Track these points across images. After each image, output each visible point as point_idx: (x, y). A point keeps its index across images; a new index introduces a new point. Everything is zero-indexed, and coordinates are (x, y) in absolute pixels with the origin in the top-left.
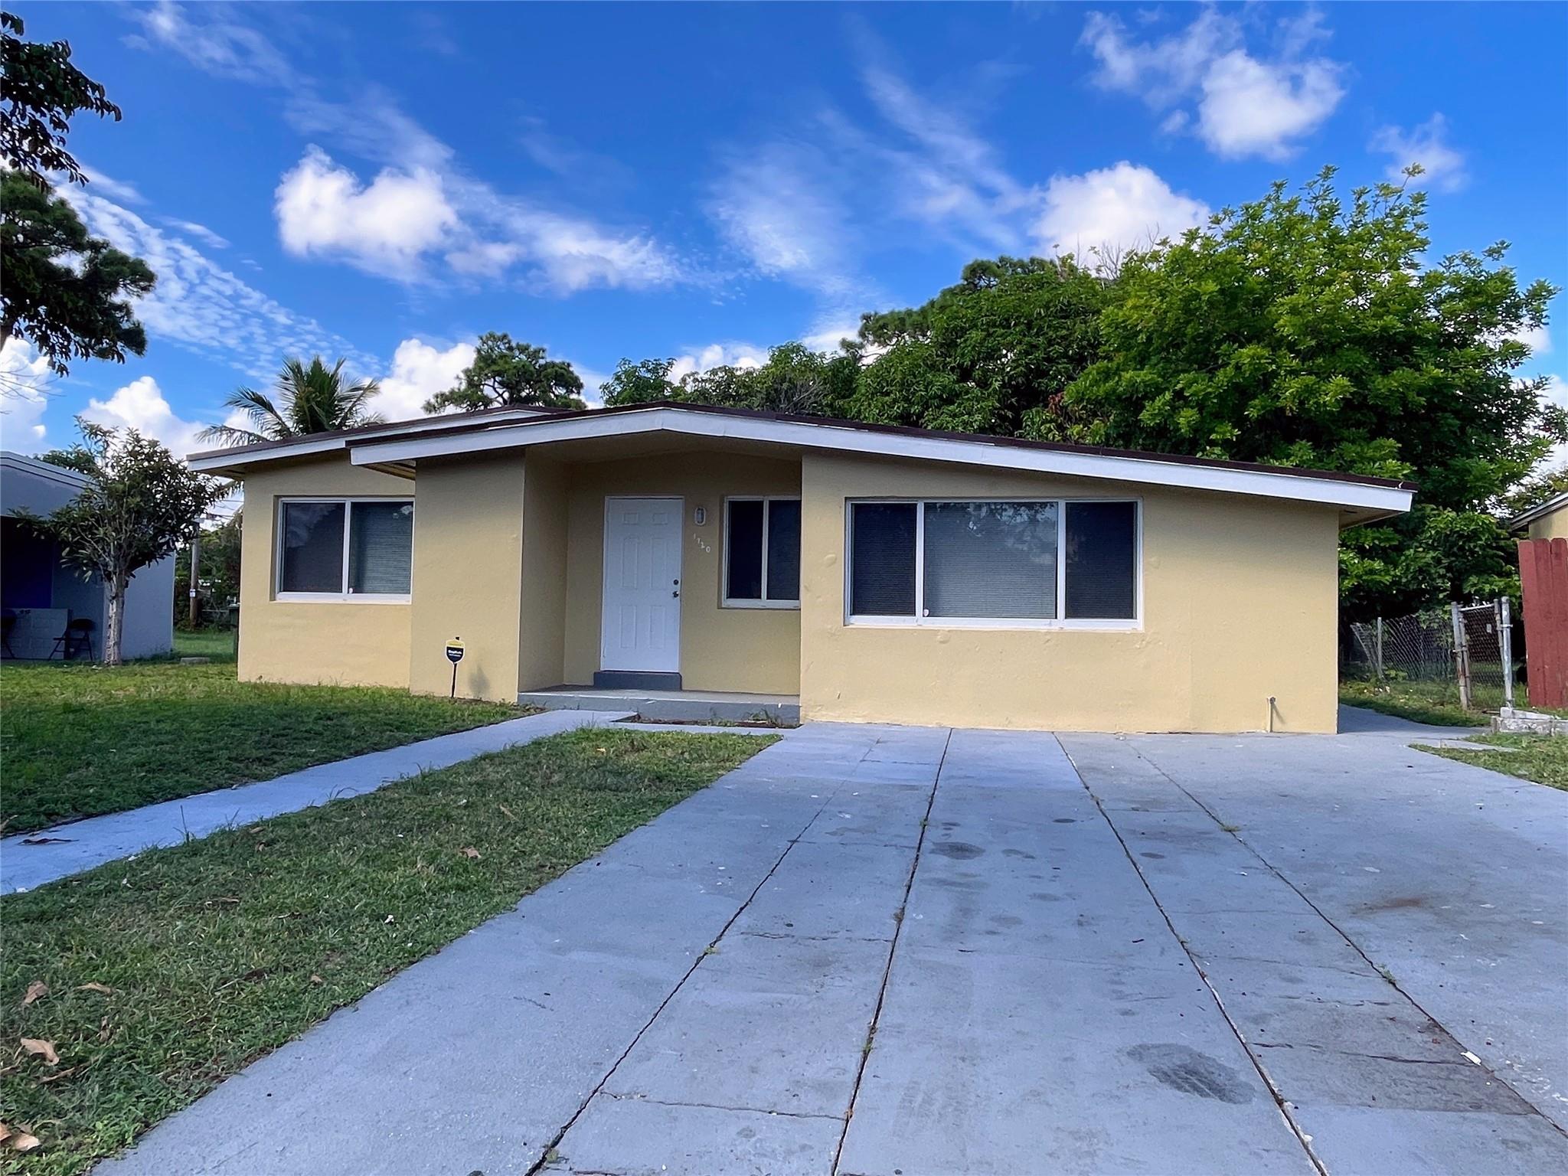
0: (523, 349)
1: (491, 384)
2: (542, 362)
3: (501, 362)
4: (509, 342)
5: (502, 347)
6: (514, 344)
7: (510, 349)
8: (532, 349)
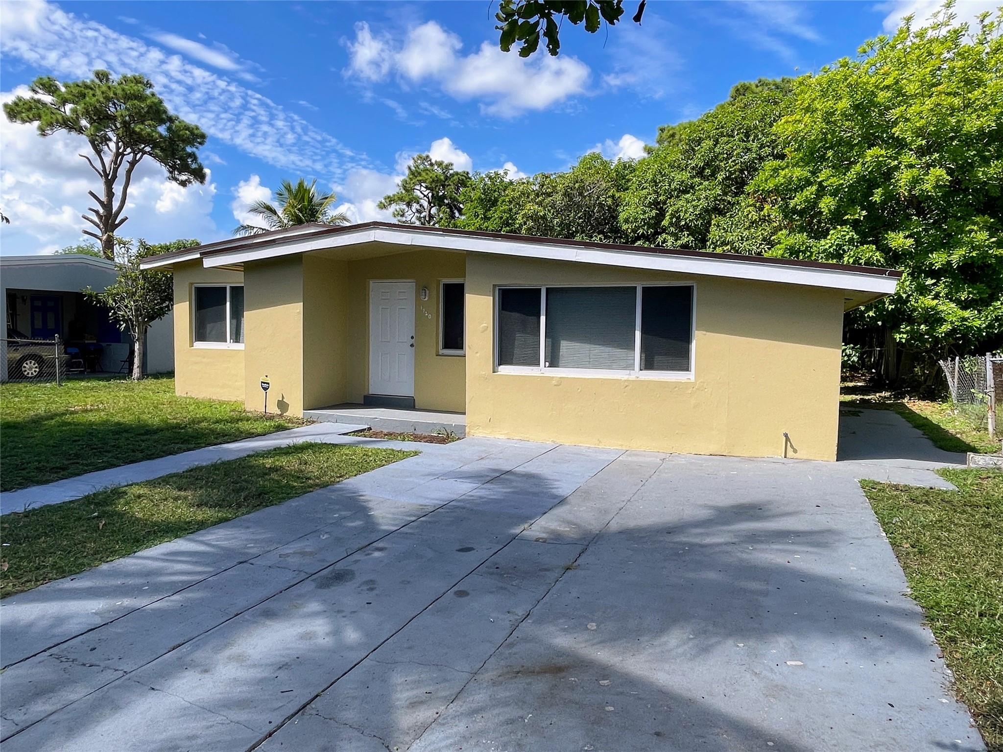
0: (440, 164)
1: (419, 188)
2: (451, 172)
3: (424, 174)
4: (430, 160)
5: (426, 164)
6: (433, 161)
7: (432, 165)
8: (444, 164)
